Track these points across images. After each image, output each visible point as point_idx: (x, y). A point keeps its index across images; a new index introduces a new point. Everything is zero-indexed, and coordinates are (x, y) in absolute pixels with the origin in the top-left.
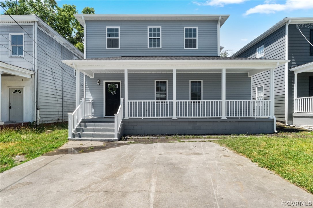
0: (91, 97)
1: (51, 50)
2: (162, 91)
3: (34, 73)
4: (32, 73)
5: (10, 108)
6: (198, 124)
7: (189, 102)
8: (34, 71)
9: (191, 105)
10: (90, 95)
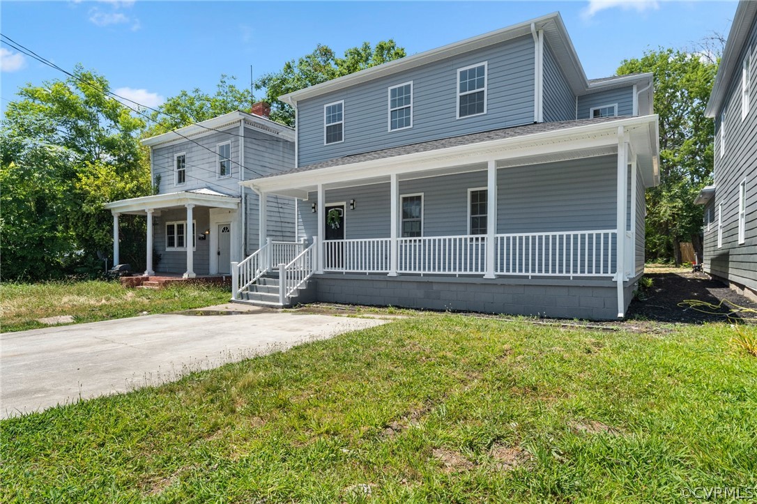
0: (305, 235)
1: (274, 157)
2: (413, 217)
3: (241, 200)
4: (238, 200)
5: (219, 254)
6: (435, 287)
7: (466, 239)
8: (241, 197)
9: (471, 245)
10: (304, 231)
